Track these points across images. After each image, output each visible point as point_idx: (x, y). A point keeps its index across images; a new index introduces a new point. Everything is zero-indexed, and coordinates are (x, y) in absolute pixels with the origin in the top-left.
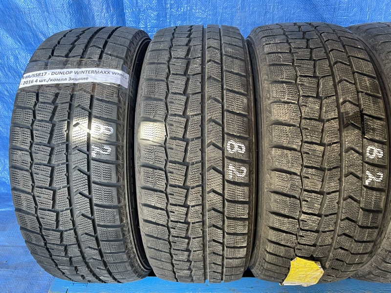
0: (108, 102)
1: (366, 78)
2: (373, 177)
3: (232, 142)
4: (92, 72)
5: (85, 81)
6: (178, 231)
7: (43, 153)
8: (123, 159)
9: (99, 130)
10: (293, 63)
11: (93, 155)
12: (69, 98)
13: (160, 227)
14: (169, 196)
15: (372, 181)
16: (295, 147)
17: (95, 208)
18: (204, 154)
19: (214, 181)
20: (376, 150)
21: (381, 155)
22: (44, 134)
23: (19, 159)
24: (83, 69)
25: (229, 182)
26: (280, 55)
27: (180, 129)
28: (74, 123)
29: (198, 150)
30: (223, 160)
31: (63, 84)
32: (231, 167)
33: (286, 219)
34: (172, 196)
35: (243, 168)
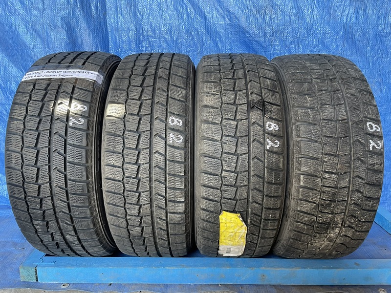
0: (86, 90)
1: (268, 80)
2: (272, 144)
3: (173, 118)
4: (76, 72)
5: (71, 77)
6: (131, 185)
7: (33, 122)
8: (93, 130)
9: (77, 107)
10: (220, 71)
11: (71, 124)
12: (57, 87)
13: (117, 182)
14: (125, 156)
15: (272, 146)
16: (217, 122)
17: (68, 164)
18: (152, 126)
19: (159, 145)
20: (273, 125)
21: (277, 128)
22: (36, 109)
23: (14, 126)
24: (70, 70)
25: (170, 146)
26: (212, 67)
27: (135, 108)
28: (59, 102)
29: (148, 122)
30: (166, 130)
31: (53, 78)
32: (171, 135)
33: (212, 176)
34: (127, 156)
35: (180, 136)
